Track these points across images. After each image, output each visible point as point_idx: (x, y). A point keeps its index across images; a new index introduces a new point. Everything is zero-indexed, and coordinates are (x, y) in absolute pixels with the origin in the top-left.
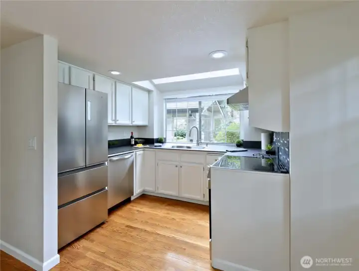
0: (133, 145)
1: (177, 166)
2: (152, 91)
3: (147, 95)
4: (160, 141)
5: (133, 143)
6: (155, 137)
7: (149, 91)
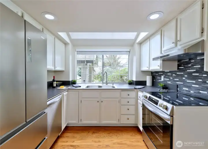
0: (54, 87)
1: (98, 102)
2: (68, 44)
3: (64, 47)
4: (74, 83)
5: (55, 85)
6: (71, 79)
7: (66, 44)
